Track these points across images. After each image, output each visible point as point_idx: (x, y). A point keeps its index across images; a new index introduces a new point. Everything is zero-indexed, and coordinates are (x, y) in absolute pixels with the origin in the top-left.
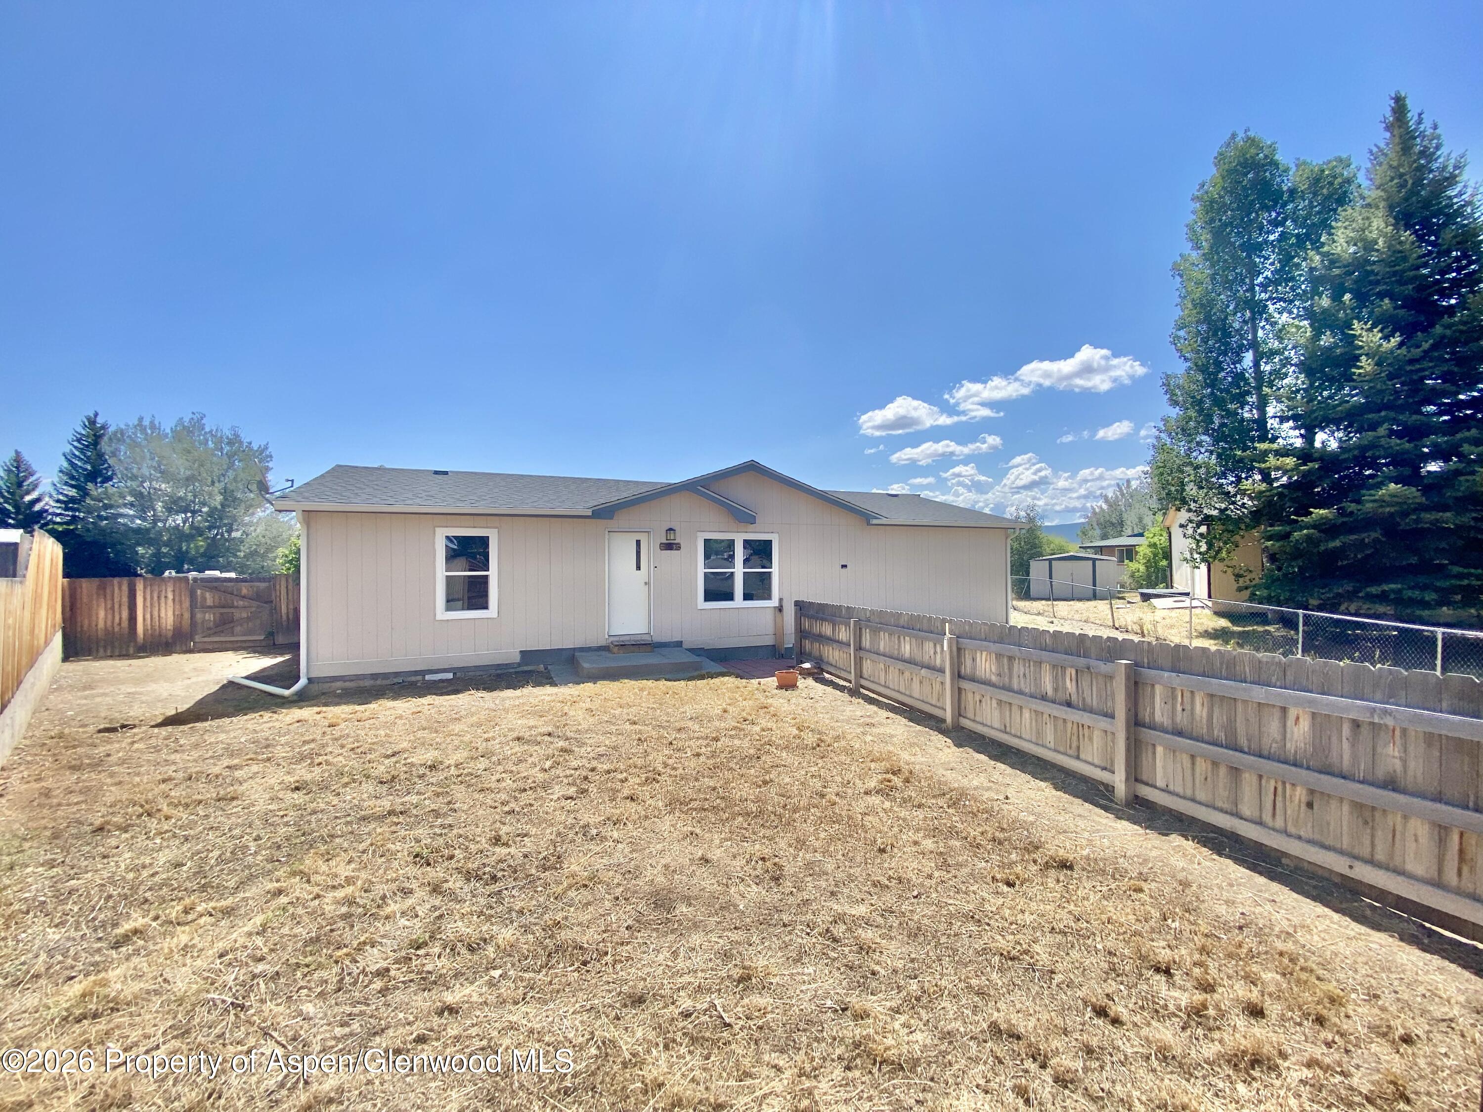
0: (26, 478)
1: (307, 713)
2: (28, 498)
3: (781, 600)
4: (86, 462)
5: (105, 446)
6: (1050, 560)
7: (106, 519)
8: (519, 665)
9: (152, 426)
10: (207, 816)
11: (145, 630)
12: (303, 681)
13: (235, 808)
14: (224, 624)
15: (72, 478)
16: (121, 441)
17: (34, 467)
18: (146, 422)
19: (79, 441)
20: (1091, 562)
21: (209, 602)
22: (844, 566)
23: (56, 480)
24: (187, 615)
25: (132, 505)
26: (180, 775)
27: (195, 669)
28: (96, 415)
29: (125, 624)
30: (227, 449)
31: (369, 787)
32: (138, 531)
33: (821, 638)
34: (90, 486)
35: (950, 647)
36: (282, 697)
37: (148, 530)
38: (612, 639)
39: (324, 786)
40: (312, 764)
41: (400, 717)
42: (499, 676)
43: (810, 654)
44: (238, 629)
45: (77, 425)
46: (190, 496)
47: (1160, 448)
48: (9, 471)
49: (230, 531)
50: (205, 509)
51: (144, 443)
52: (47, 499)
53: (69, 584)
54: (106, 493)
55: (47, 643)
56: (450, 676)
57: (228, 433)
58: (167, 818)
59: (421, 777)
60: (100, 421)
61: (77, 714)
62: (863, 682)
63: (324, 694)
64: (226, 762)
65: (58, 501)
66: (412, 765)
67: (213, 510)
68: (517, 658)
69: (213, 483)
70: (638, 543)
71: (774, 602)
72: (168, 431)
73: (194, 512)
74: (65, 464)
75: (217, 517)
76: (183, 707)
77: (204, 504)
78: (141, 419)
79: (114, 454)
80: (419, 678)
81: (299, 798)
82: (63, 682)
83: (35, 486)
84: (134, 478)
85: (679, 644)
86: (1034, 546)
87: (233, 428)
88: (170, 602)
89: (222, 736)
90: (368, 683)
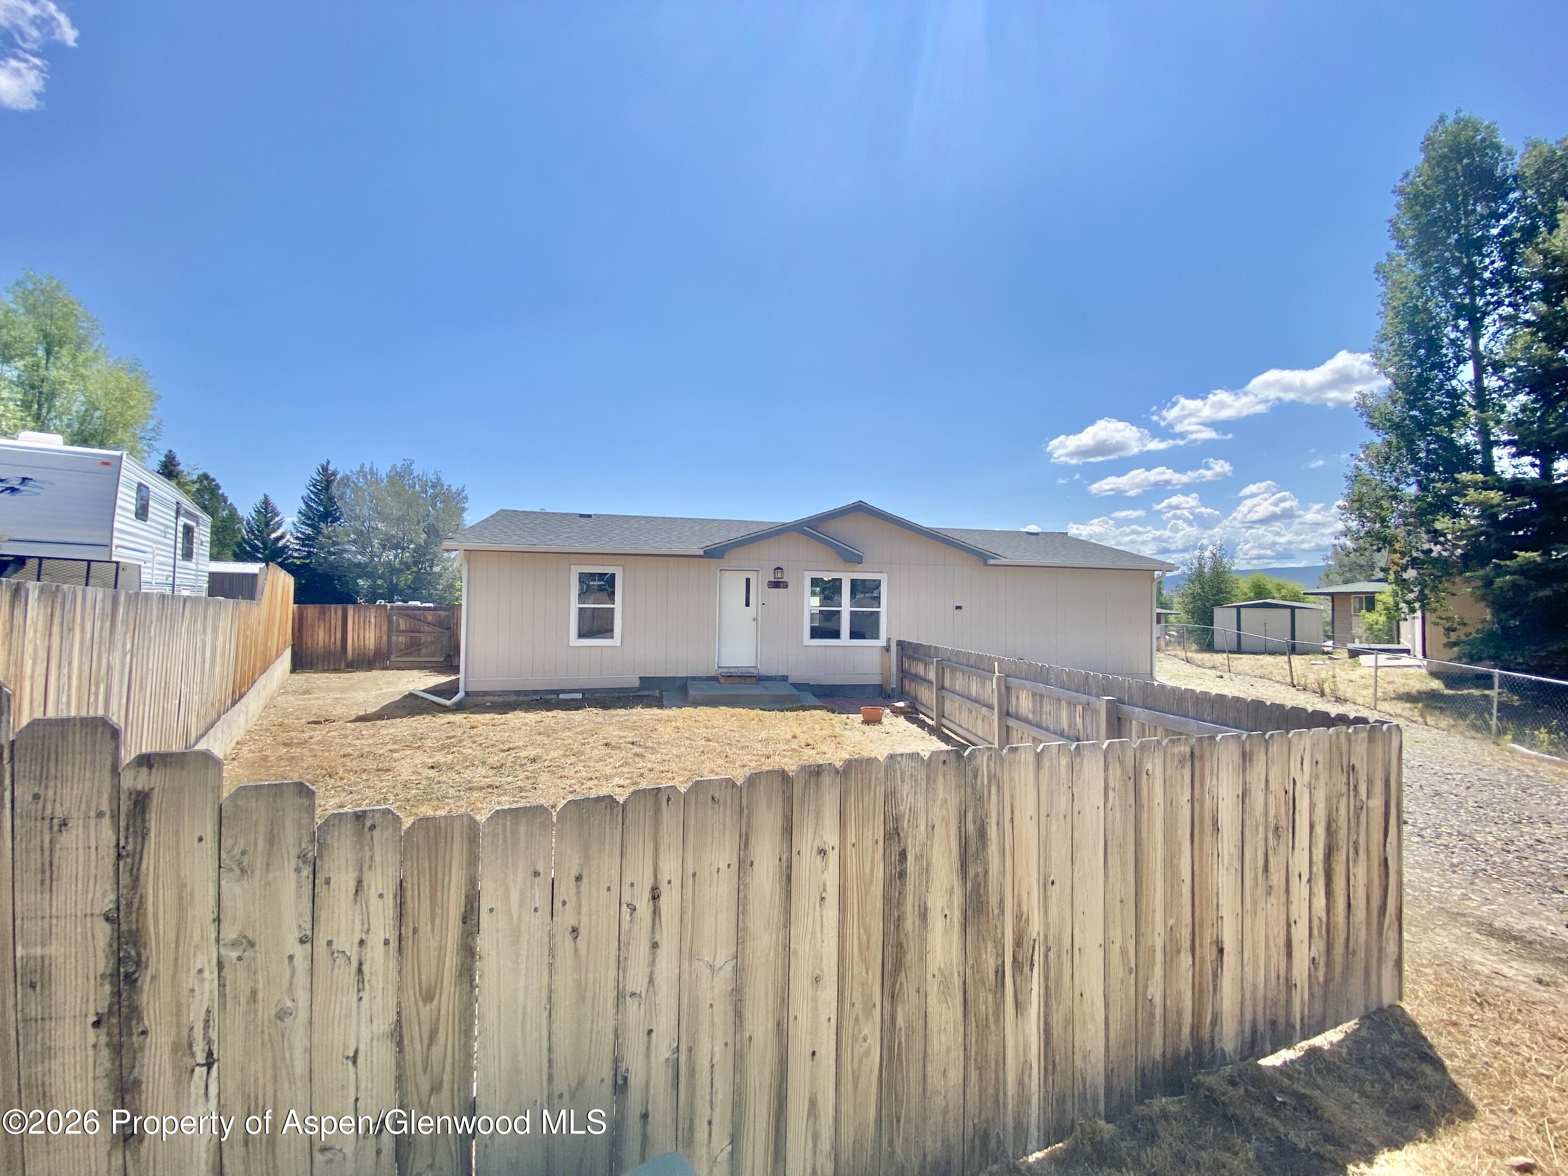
0: (272, 518)
1: (458, 718)
2: (273, 536)
3: (889, 640)
4: (319, 505)
5: (335, 490)
6: (1238, 608)
7: (334, 554)
8: (639, 689)
9: (372, 473)
10: (368, 780)
11: (354, 650)
12: (461, 694)
13: (385, 776)
14: (413, 646)
15: (309, 518)
16: (346, 485)
17: (279, 509)
18: (367, 469)
19: (314, 486)
20: (1288, 611)
21: (402, 627)
22: (958, 608)
23: (296, 520)
24: (385, 638)
25: (354, 542)
26: (356, 753)
27: (387, 683)
28: (328, 463)
29: (339, 643)
30: (430, 491)
31: (482, 771)
32: (358, 565)
33: (916, 678)
34: (322, 525)
35: (998, 685)
36: (445, 706)
37: (366, 565)
38: (721, 670)
39: (450, 768)
40: (448, 753)
41: (526, 724)
42: (619, 698)
43: (908, 694)
44: (424, 651)
45: (312, 473)
46: (400, 534)
47: (1356, 478)
48: (259, 512)
49: (431, 567)
50: (412, 546)
51: (365, 487)
52: (288, 536)
53: (299, 609)
54: (334, 531)
55: (278, 655)
56: (580, 696)
57: (432, 477)
58: (341, 779)
59: (522, 766)
60: (331, 468)
61: (296, 711)
62: (945, 721)
63: (476, 706)
64: (389, 747)
65: (297, 538)
66: (519, 757)
67: (419, 546)
68: (637, 683)
69: (419, 522)
70: (748, 580)
71: (882, 642)
72: (384, 476)
73: (403, 549)
74: (303, 507)
75: (423, 555)
76: (371, 710)
77: (411, 541)
78: (363, 466)
79: (341, 497)
80: (554, 696)
81: (432, 773)
82: (288, 687)
83: (279, 525)
84: (357, 518)
85: (785, 678)
86: (1220, 591)
87: (436, 473)
88: (373, 627)
89: (392, 730)
90: (513, 698)
